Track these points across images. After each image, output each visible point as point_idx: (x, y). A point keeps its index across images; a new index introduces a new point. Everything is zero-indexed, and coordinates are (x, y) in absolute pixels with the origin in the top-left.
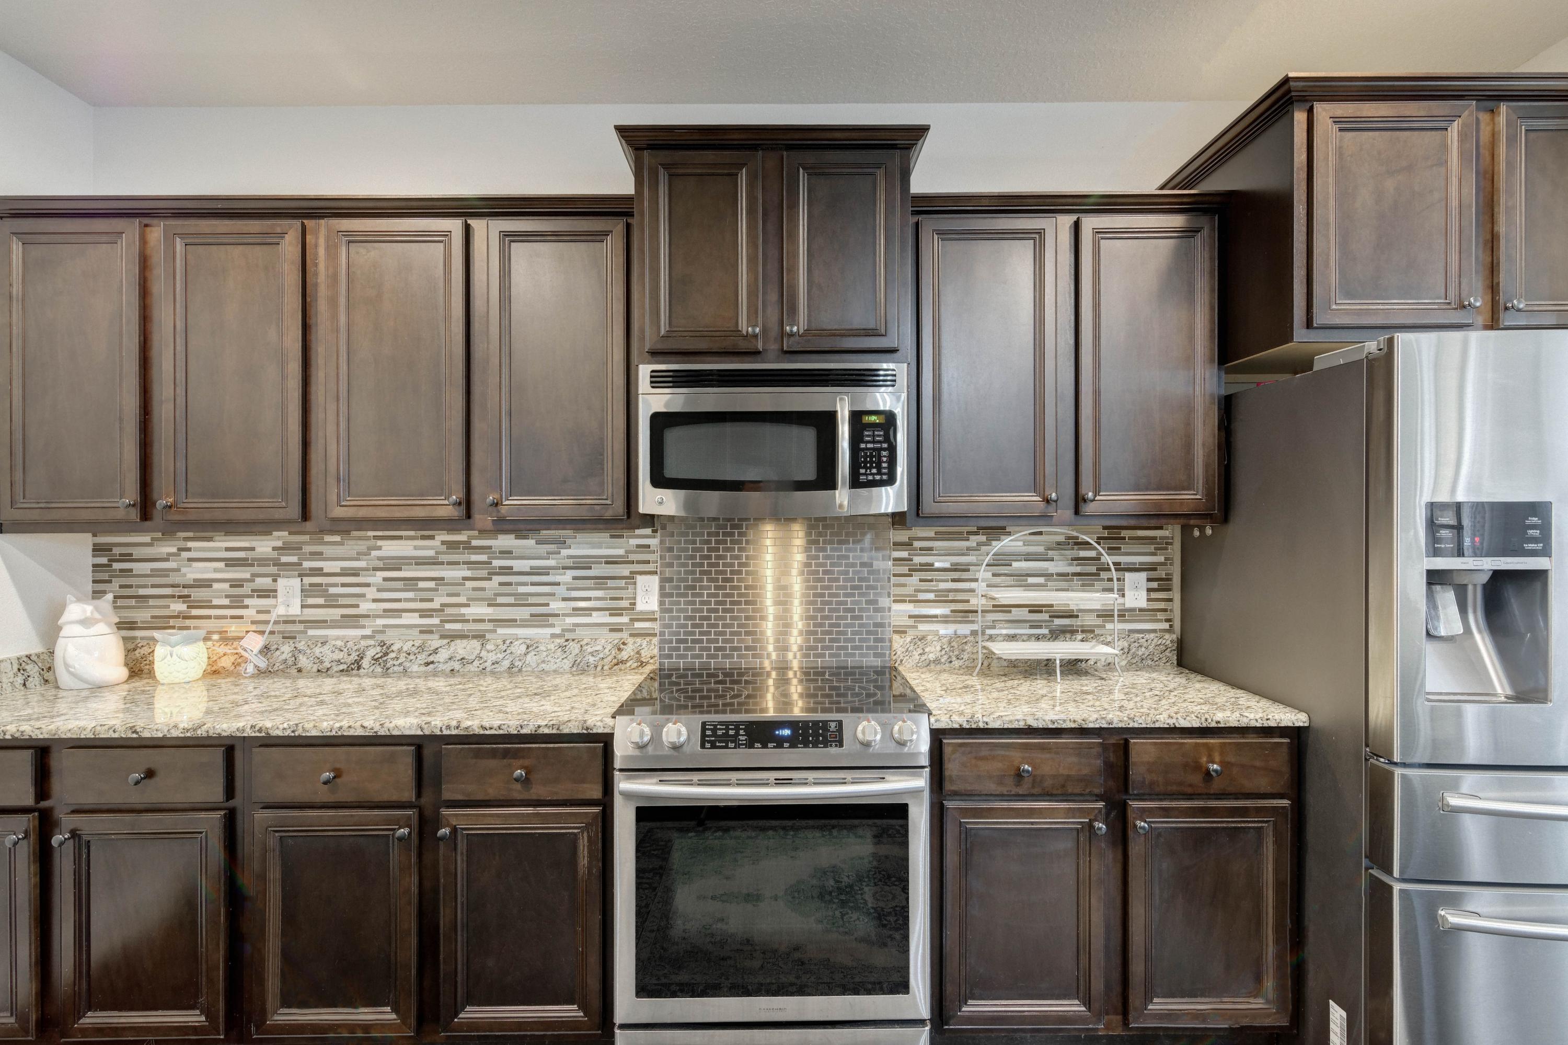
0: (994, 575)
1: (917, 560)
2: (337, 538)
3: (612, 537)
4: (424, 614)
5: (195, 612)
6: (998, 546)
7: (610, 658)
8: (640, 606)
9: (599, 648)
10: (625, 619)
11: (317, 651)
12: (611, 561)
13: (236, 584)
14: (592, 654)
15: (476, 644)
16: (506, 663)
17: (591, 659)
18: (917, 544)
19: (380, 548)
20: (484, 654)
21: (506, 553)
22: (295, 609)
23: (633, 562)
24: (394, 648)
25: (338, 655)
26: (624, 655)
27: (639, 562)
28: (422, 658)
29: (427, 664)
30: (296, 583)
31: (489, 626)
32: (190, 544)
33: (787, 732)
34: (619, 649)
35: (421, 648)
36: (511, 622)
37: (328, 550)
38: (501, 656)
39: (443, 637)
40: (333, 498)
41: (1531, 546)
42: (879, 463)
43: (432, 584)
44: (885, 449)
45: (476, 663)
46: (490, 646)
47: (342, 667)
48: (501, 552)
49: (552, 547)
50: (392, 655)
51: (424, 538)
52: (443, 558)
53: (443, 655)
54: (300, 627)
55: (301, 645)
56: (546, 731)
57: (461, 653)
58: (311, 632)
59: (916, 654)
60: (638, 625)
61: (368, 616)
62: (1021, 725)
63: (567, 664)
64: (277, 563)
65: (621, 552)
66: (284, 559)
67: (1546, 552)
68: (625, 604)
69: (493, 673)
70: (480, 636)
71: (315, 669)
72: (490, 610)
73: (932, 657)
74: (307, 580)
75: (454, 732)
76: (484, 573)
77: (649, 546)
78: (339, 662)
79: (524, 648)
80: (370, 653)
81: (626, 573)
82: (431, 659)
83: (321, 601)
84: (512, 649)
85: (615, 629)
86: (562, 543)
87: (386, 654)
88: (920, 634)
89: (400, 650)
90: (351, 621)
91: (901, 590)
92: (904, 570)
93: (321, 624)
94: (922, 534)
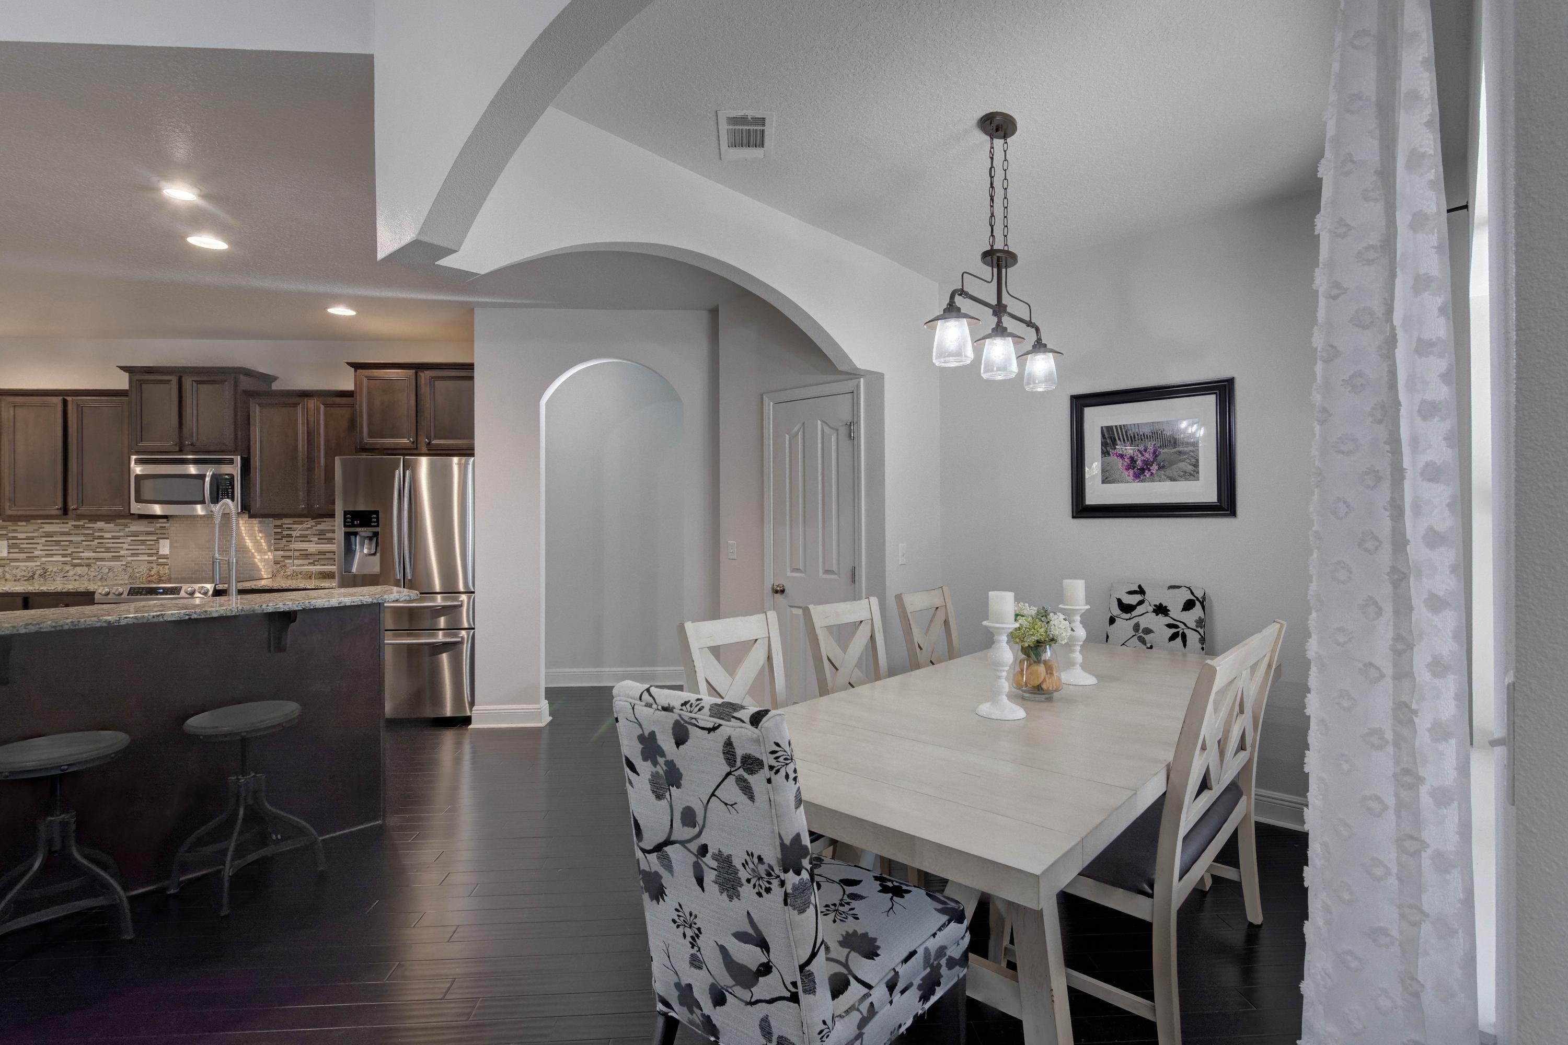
1: (285, 533)
2: (24, 523)
3: (149, 523)
4: (64, 556)
6: (319, 527)
7: (146, 575)
8: (161, 552)
9: (141, 570)
10: (154, 558)
11: (14, 572)
12: (148, 533)
14: (138, 573)
15: (86, 568)
16: (99, 577)
17: (138, 575)
18: (285, 526)
19: (43, 528)
20: (89, 573)
21: (101, 530)
22: (5, 554)
23: (157, 534)
24: (49, 570)
25: (24, 573)
26: (152, 573)
27: (161, 534)
28: (62, 574)
29: (64, 577)
30: (5, 543)
31: (93, 561)
33: (161, 591)
34: (150, 571)
35: (61, 570)
36: (103, 559)
37: (20, 529)
38: (97, 574)
39: (72, 566)
40: (7, 507)
41: (372, 524)
42: (228, 493)
43: (67, 543)
44: (230, 489)
45: (86, 576)
46: (92, 570)
47: (25, 578)
48: (99, 530)
49: (122, 527)
50: (48, 573)
51: (63, 523)
52: (72, 532)
53: (71, 573)
54: (7, 562)
55: (7, 569)
56: (72, 591)
57: (79, 572)
58: (12, 564)
59: (281, 572)
60: (160, 560)
61: (38, 557)
62: (249, 588)
63: (127, 577)
65: (151, 530)
67: (378, 526)
68: (154, 551)
69: (93, 580)
70: (89, 565)
71: (13, 579)
72: (94, 554)
73: (289, 573)
74: (11, 542)
75: (38, 591)
76: (91, 538)
77: (165, 527)
78: (24, 576)
79: (107, 570)
80: (38, 572)
81: (155, 538)
82: (65, 575)
83: (17, 550)
84: (102, 570)
85: (150, 562)
86: (126, 526)
87: (45, 573)
88: (283, 564)
89: (52, 571)
90: (30, 559)
91: (277, 546)
92: (279, 537)
93: (17, 560)
94: (286, 522)
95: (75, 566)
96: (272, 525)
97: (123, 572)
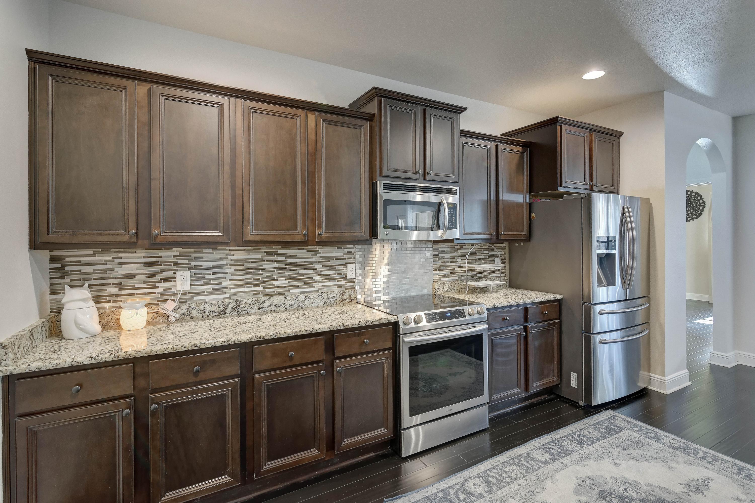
0: (462, 260)
1: (441, 255)
2: (210, 250)
3: (338, 248)
4: (257, 285)
5: (124, 292)
7: (339, 299)
8: (349, 277)
9: (335, 295)
10: (343, 283)
11: (202, 307)
12: (338, 258)
13: (151, 275)
14: (332, 298)
15: (282, 297)
16: (296, 305)
17: (332, 300)
18: (440, 249)
19: (233, 255)
20: (286, 302)
22: (187, 287)
23: (345, 259)
24: (243, 302)
25: (213, 309)
26: (345, 297)
27: (348, 259)
28: (257, 306)
29: (259, 309)
30: (187, 274)
31: (287, 289)
32: (120, 255)
34: (343, 295)
35: (257, 301)
36: (296, 287)
37: (205, 256)
38: (293, 302)
39: (265, 296)
42: (452, 221)
43: (259, 271)
44: (454, 216)
45: (283, 306)
46: (289, 298)
47: (215, 314)
48: (291, 256)
50: (242, 306)
52: (264, 259)
53: (267, 304)
54: (190, 296)
55: (193, 305)
57: (276, 302)
58: (197, 298)
59: (441, 289)
60: (348, 284)
61: (227, 288)
63: (322, 303)
64: (176, 264)
65: (341, 254)
66: (179, 262)
68: (343, 276)
69: (290, 310)
70: (283, 294)
71: (201, 315)
72: (287, 282)
73: (446, 289)
74: (194, 272)
76: (284, 265)
77: (351, 252)
78: (214, 312)
79: (303, 297)
80: (231, 306)
81: (343, 263)
82: (261, 306)
83: (202, 282)
84: (299, 298)
85: (339, 287)
86: (318, 251)
87: (239, 306)
88: (442, 282)
89: (246, 303)
90: (216, 291)
91: (436, 266)
92: (437, 259)
93: (202, 293)
94: (442, 246)
95: (271, 295)
96: (431, 249)
97: (319, 298)
